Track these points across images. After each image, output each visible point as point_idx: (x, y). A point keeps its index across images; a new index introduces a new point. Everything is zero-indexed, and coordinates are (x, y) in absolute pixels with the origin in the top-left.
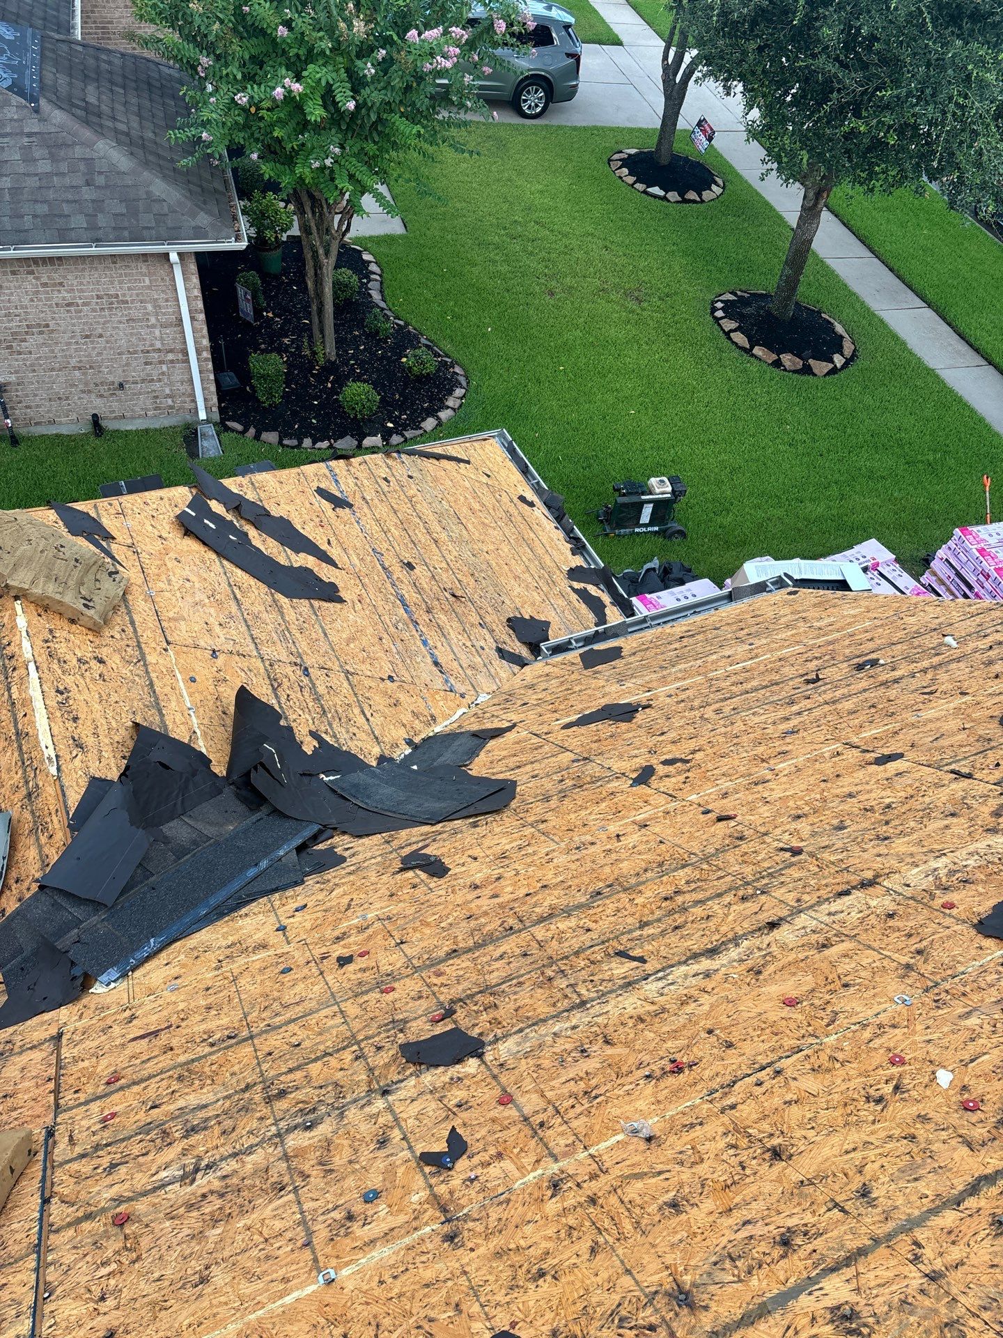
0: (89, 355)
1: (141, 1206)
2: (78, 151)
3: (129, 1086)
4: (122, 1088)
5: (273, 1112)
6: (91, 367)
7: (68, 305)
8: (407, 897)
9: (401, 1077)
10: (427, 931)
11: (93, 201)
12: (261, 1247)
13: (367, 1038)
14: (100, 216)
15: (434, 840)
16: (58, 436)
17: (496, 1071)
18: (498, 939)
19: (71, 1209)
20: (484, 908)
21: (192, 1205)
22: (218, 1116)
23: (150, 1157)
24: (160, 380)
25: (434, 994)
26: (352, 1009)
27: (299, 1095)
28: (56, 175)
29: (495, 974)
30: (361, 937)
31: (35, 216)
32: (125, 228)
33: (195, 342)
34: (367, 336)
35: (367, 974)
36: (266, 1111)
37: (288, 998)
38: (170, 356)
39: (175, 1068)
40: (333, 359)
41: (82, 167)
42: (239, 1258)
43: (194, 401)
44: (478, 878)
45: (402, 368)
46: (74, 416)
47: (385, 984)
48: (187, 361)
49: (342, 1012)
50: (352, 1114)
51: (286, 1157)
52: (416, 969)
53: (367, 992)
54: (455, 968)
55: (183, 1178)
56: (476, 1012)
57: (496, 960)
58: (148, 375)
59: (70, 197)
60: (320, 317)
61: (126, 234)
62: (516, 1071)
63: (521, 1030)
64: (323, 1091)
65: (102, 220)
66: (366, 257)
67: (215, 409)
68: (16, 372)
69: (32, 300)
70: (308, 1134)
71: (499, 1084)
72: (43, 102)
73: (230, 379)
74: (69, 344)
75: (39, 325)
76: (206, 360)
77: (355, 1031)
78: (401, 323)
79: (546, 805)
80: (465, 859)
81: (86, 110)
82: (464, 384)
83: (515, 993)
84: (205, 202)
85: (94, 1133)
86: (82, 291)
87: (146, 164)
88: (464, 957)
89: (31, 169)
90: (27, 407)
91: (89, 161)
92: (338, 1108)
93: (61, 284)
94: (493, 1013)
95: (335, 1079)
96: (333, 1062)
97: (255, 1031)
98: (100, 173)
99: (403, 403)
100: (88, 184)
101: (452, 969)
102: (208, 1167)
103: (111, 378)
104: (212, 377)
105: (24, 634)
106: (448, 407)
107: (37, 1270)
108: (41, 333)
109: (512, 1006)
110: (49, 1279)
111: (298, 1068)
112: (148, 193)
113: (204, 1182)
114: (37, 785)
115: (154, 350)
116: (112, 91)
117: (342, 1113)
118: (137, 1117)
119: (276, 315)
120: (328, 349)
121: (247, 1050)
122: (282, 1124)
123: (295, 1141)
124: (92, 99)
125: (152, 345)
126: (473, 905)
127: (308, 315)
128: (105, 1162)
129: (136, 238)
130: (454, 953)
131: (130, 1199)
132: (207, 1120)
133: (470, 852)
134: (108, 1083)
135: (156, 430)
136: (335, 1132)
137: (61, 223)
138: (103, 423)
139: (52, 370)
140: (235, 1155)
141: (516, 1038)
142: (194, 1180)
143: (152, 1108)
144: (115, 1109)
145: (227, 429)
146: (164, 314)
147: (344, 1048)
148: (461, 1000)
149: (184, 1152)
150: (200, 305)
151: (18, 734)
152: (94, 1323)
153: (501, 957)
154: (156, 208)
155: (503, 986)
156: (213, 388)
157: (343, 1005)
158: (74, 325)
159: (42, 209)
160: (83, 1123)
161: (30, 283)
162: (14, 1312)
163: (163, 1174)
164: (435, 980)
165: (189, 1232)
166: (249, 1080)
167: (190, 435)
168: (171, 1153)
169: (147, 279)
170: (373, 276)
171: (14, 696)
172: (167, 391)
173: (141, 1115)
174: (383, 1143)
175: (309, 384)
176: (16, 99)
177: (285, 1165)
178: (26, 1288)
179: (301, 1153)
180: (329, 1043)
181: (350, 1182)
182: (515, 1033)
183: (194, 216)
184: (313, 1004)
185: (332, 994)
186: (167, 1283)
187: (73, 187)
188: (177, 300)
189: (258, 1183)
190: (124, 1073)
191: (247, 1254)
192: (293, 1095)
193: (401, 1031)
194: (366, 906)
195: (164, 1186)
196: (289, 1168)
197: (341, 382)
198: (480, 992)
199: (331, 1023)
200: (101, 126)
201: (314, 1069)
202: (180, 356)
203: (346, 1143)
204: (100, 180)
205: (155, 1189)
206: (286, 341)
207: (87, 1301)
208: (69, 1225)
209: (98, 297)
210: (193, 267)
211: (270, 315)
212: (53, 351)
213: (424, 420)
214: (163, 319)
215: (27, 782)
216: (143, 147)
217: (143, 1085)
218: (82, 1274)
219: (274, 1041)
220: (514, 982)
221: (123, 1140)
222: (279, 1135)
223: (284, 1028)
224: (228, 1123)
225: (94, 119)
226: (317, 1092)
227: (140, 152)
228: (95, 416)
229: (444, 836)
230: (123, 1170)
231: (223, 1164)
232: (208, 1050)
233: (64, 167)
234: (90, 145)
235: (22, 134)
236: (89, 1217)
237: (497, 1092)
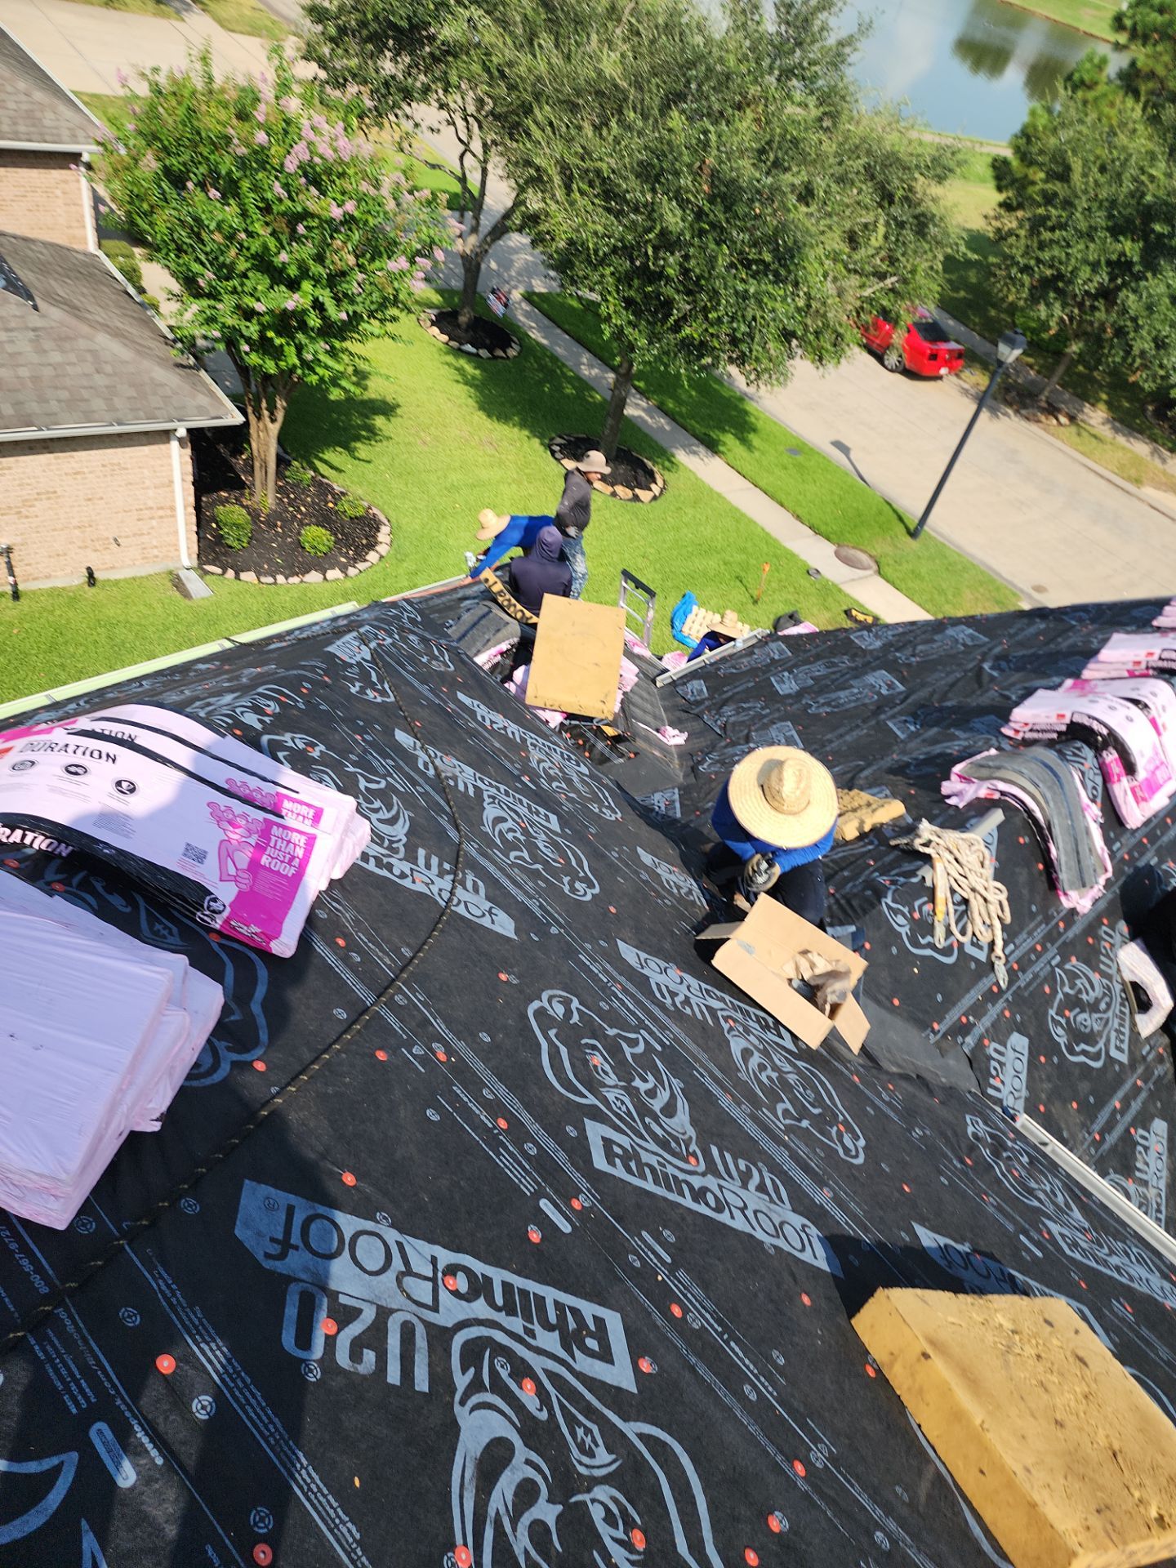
0: (89, 516)
2: (82, 344)
6: (90, 526)
7: (76, 473)
11: (106, 387)
14: (116, 400)
16: (53, 589)
24: (149, 534)
28: (68, 364)
31: (59, 401)
34: (292, 486)
38: (161, 513)
40: (274, 507)
41: (89, 357)
45: (334, 512)
46: (70, 570)
58: (140, 530)
59: (85, 383)
60: (262, 472)
65: (118, 403)
67: (195, 555)
68: (22, 534)
69: (44, 471)
72: (38, 301)
74: (72, 506)
75: (47, 492)
78: (312, 473)
81: (67, 304)
82: (386, 522)
86: (89, 461)
87: (140, 355)
89: (45, 360)
90: (28, 564)
91: (94, 353)
98: (107, 363)
99: (347, 541)
100: (98, 372)
103: (106, 534)
104: (194, 529)
106: (382, 542)
108: (48, 499)
112: (152, 379)
115: (147, 508)
125: (145, 504)
129: (151, 417)
135: (142, 577)
137: (83, 405)
138: (97, 574)
139: (55, 530)
145: (208, 573)
146: (159, 477)
150: (190, 468)
154: (161, 391)
156: (194, 538)
158: (78, 490)
159: (65, 395)
167: (177, 581)
169: (147, 449)
172: (155, 542)
175: (261, 530)
176: (14, 298)
187: (84, 375)
188: (172, 468)
197: (288, 526)
200: (86, 319)
202: (169, 512)
204: (108, 369)
209: (103, 466)
210: (190, 441)
212: (57, 514)
213: (367, 554)
214: (158, 482)
216: (123, 336)
225: (78, 313)
227: (126, 341)
228: (90, 569)
233: (73, 358)
234: (88, 337)
235: (27, 328)
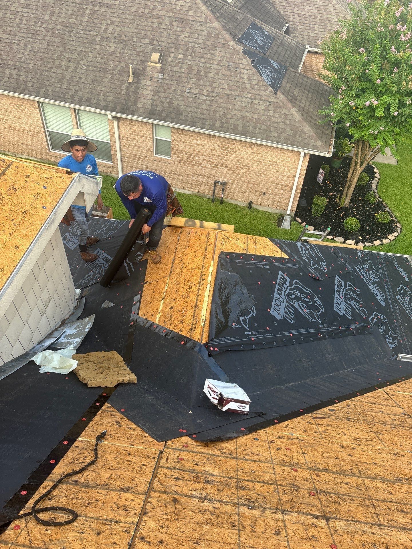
0: (258, 180)
1: (183, 500)
2: (284, 111)
3: (190, 451)
4: (187, 451)
5: (238, 493)
6: (257, 185)
7: (259, 161)
8: (311, 435)
9: (291, 510)
10: (317, 454)
11: (282, 129)
12: (221, 544)
13: (281, 485)
14: (282, 134)
15: (329, 417)
16: (236, 205)
17: (333, 532)
18: (347, 475)
19: (160, 486)
20: (344, 458)
21: (201, 511)
22: (218, 482)
23: (191, 483)
24: (278, 195)
25: (314, 483)
26: (278, 470)
27: (250, 493)
28: (274, 117)
29: (342, 489)
30: (289, 442)
31: (260, 129)
32: (289, 140)
33: (297, 185)
34: (365, 201)
35: (288, 458)
36: (235, 491)
37: (255, 450)
38: (286, 188)
39: (207, 454)
40: (347, 206)
41: (283, 116)
42: (212, 543)
43: (287, 206)
44: (345, 443)
45: (374, 217)
46: (244, 199)
47: (295, 467)
48: (291, 191)
49: (274, 468)
50: (268, 513)
51: (238, 514)
52: (308, 468)
53: (286, 466)
54: (325, 477)
55: (200, 498)
56: (331, 501)
57: (345, 484)
58: (275, 193)
59: (275, 125)
60: (348, 188)
61: (289, 142)
62: (342, 537)
63: (348, 521)
64: (259, 497)
65: (283, 136)
66: (375, 170)
67: (294, 212)
68: (232, 180)
69: (247, 157)
70: (249, 510)
71: (333, 538)
72: (279, 92)
73: (304, 202)
74: (253, 175)
75: (246, 166)
76: (298, 193)
77: (277, 479)
78: (381, 200)
79: (384, 427)
80: (340, 432)
81: (292, 97)
82: (399, 231)
83: (350, 503)
84: (322, 137)
85: (175, 462)
86: (265, 158)
87: (306, 120)
88: (331, 474)
89: (266, 114)
90: (230, 192)
91: (286, 115)
92: (263, 507)
93: (259, 154)
94: (337, 506)
95: (265, 495)
96: (266, 487)
97: (239, 457)
98: (289, 120)
99: (369, 231)
100: (283, 122)
101: (324, 476)
102: (210, 500)
103: (262, 190)
104: (298, 200)
105: (210, 273)
106: (388, 239)
107: (144, 501)
108: (246, 168)
109: (346, 508)
110: (147, 507)
111: (251, 481)
112: (302, 129)
113: (206, 505)
114: (195, 327)
115: (281, 184)
116: (304, 92)
117: (264, 510)
118: (190, 465)
119: (330, 183)
120: (346, 202)
121: (234, 462)
122: (240, 500)
123: (243, 510)
124: (296, 94)
125: (281, 182)
126: (339, 454)
127: (344, 187)
128: (176, 475)
129: (292, 144)
130: (326, 470)
131: (180, 495)
132: (213, 481)
133: (343, 430)
134: (183, 446)
135: (269, 213)
136: (260, 517)
137: (268, 133)
138: (253, 205)
139: (244, 182)
140: (220, 501)
141: (346, 523)
142: (203, 502)
143: (196, 464)
144: (184, 457)
145: (295, 220)
146: (290, 173)
147: (271, 484)
148: (324, 492)
149: (203, 489)
150: (305, 173)
151: (196, 306)
152: (157, 534)
153: (347, 484)
154: (303, 135)
155: (345, 497)
156: (296, 204)
157: (275, 466)
158: (258, 169)
159: (264, 127)
160: (172, 456)
161: (249, 151)
162: (134, 512)
163: (194, 492)
164: (315, 477)
165: (197, 521)
166: (232, 475)
167: (281, 219)
168: (198, 486)
169: (289, 159)
170: (375, 179)
171: (199, 293)
172: (279, 200)
173: (191, 465)
174: (277, 533)
175: (334, 213)
176: (270, 89)
177: (237, 517)
178: (139, 506)
179: (245, 516)
180: (266, 478)
181: (261, 541)
182: (345, 520)
183: (316, 141)
184: (263, 459)
185: (272, 459)
186: (184, 535)
187: (277, 122)
188: (297, 169)
189: (226, 518)
190: (190, 445)
191: (216, 544)
192: (247, 491)
193: (296, 490)
194: (294, 430)
195: (192, 497)
196: (239, 519)
197: (346, 216)
198: (334, 493)
199: (268, 470)
200: (295, 103)
201: (258, 485)
202: (289, 189)
203: (263, 524)
204: (288, 122)
205: (190, 496)
206: (331, 194)
207: (157, 524)
208: (158, 491)
209: (270, 161)
210: (308, 159)
211: (328, 182)
212: (247, 176)
213: (376, 240)
214: (289, 174)
215: (192, 324)
216: (307, 113)
217: (195, 454)
218: (157, 513)
219: (245, 465)
220: (351, 498)
221: (183, 471)
222: (238, 504)
223: (250, 462)
224: (221, 487)
225: (294, 101)
226: (257, 496)
227: (305, 115)
228: (251, 202)
229: (334, 417)
230: (180, 482)
231: (215, 502)
232: (220, 454)
233: (277, 115)
234: (289, 109)
235: (267, 101)
236: (165, 492)
237: (331, 541)
